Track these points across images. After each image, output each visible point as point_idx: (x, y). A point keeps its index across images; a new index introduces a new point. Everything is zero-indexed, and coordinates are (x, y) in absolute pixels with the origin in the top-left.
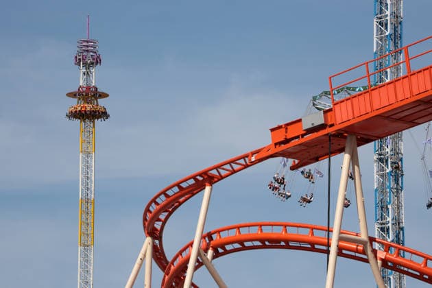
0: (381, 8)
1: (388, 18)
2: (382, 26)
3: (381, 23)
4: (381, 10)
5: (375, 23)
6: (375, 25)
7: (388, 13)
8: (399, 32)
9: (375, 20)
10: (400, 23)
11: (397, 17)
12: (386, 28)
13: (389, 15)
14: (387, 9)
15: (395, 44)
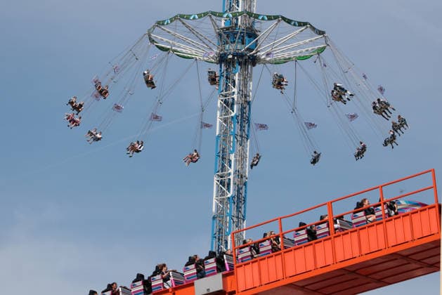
0: (223, 164)
1: (231, 177)
2: (224, 186)
3: (222, 183)
4: (223, 166)
5: (215, 182)
6: (215, 184)
7: (231, 171)
8: (243, 195)
9: (215, 178)
10: (245, 184)
11: (242, 177)
12: (228, 189)
13: (232, 173)
14: (230, 166)
15: (238, 208)
